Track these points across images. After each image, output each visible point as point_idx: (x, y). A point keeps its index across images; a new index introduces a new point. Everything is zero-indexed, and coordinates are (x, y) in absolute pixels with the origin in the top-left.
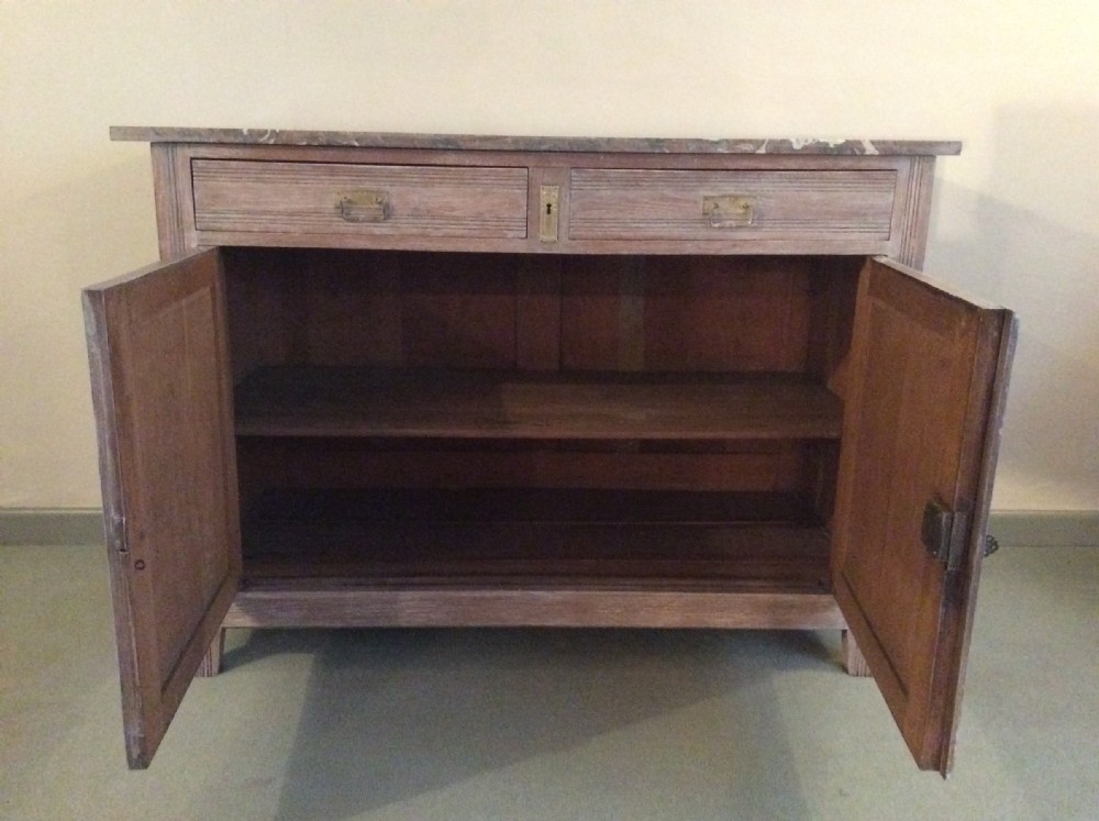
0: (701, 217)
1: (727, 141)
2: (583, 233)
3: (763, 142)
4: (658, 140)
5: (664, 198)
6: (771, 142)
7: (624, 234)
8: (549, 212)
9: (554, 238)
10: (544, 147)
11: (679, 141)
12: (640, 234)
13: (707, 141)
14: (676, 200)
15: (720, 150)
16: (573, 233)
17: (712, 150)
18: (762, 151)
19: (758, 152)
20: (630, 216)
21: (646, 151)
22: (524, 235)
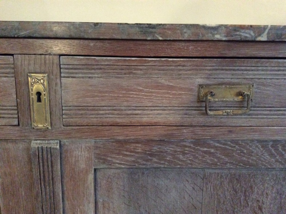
0: (197, 104)
1: (226, 26)
2: (78, 121)
3: (265, 28)
4: (150, 26)
5: (159, 86)
6: (273, 28)
7: (118, 120)
8: (39, 100)
9: (48, 125)
10: (23, 33)
11: (173, 27)
12: (135, 120)
13: (204, 27)
14: (171, 88)
15: (218, 37)
16: (67, 120)
17: (209, 36)
18: (264, 38)
19: (259, 39)
20: (125, 104)
21: (136, 37)
22: (16, 123)
